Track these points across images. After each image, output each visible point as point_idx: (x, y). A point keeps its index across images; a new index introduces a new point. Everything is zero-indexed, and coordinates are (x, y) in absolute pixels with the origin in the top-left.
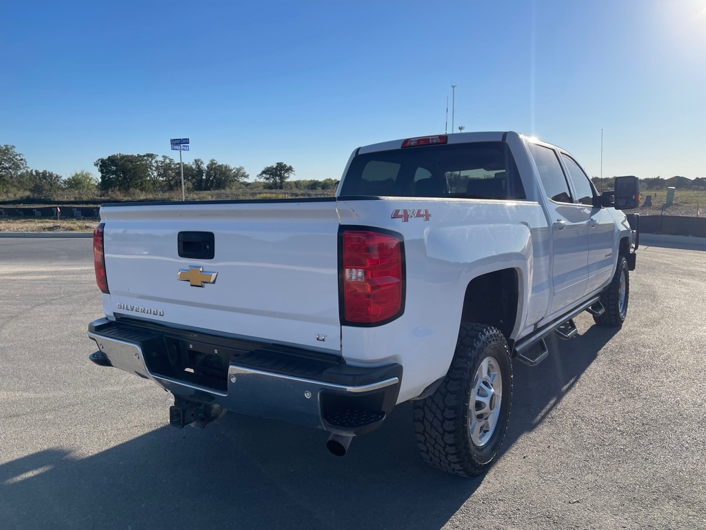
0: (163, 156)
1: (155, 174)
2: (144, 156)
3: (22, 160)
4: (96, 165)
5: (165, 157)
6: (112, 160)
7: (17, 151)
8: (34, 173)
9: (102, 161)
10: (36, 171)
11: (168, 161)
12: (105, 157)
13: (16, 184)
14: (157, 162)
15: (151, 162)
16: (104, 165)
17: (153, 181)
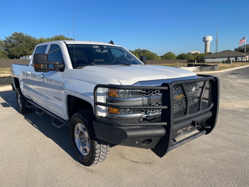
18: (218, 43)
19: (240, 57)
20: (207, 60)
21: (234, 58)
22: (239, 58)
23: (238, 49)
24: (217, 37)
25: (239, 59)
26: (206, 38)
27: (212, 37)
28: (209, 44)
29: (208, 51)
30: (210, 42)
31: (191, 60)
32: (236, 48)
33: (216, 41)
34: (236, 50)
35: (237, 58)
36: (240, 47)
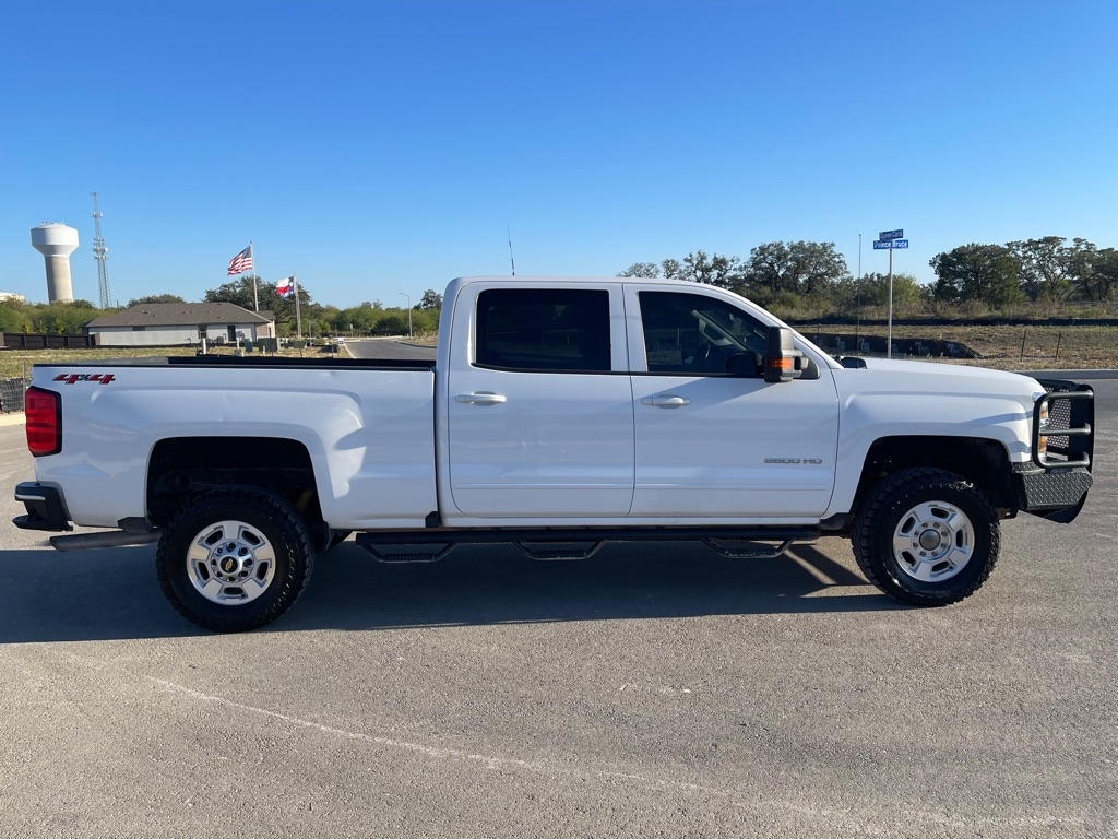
0: (1075, 240)
1: (1058, 272)
2: (1040, 242)
3: (840, 262)
4: (932, 264)
5: (1078, 241)
6: (959, 254)
7: (836, 250)
8: (875, 278)
9: (944, 257)
10: (878, 275)
11: (1083, 247)
12: (948, 251)
13: (829, 296)
14: (1060, 250)
15: (1051, 251)
16: (946, 264)
17: (1052, 284)
18: (107, 262)
19: (245, 324)
20: (106, 338)
21: (225, 331)
22: (244, 331)
23: (221, 293)
24: (98, 233)
25: (243, 335)
26: (49, 233)
27: (74, 233)
28: (68, 262)
29: (68, 294)
30: (70, 252)
31: (22, 336)
32: (214, 289)
33: (95, 250)
34: (213, 298)
35: (237, 330)
36: (225, 286)
